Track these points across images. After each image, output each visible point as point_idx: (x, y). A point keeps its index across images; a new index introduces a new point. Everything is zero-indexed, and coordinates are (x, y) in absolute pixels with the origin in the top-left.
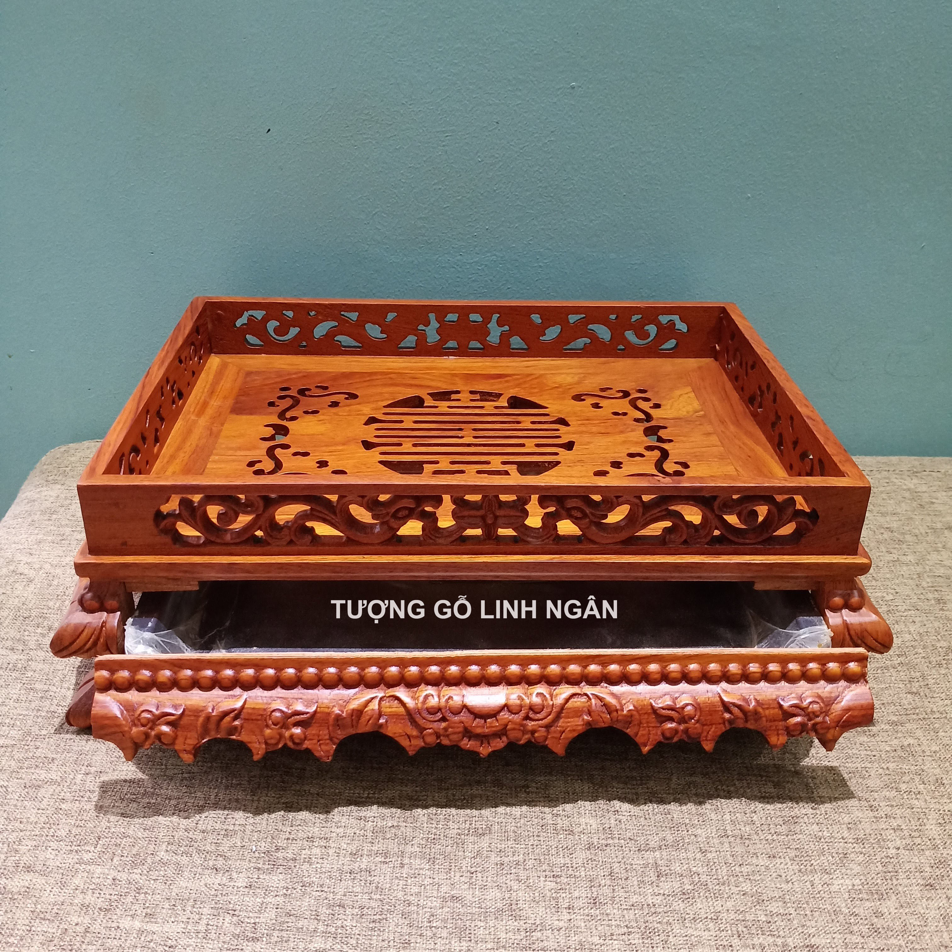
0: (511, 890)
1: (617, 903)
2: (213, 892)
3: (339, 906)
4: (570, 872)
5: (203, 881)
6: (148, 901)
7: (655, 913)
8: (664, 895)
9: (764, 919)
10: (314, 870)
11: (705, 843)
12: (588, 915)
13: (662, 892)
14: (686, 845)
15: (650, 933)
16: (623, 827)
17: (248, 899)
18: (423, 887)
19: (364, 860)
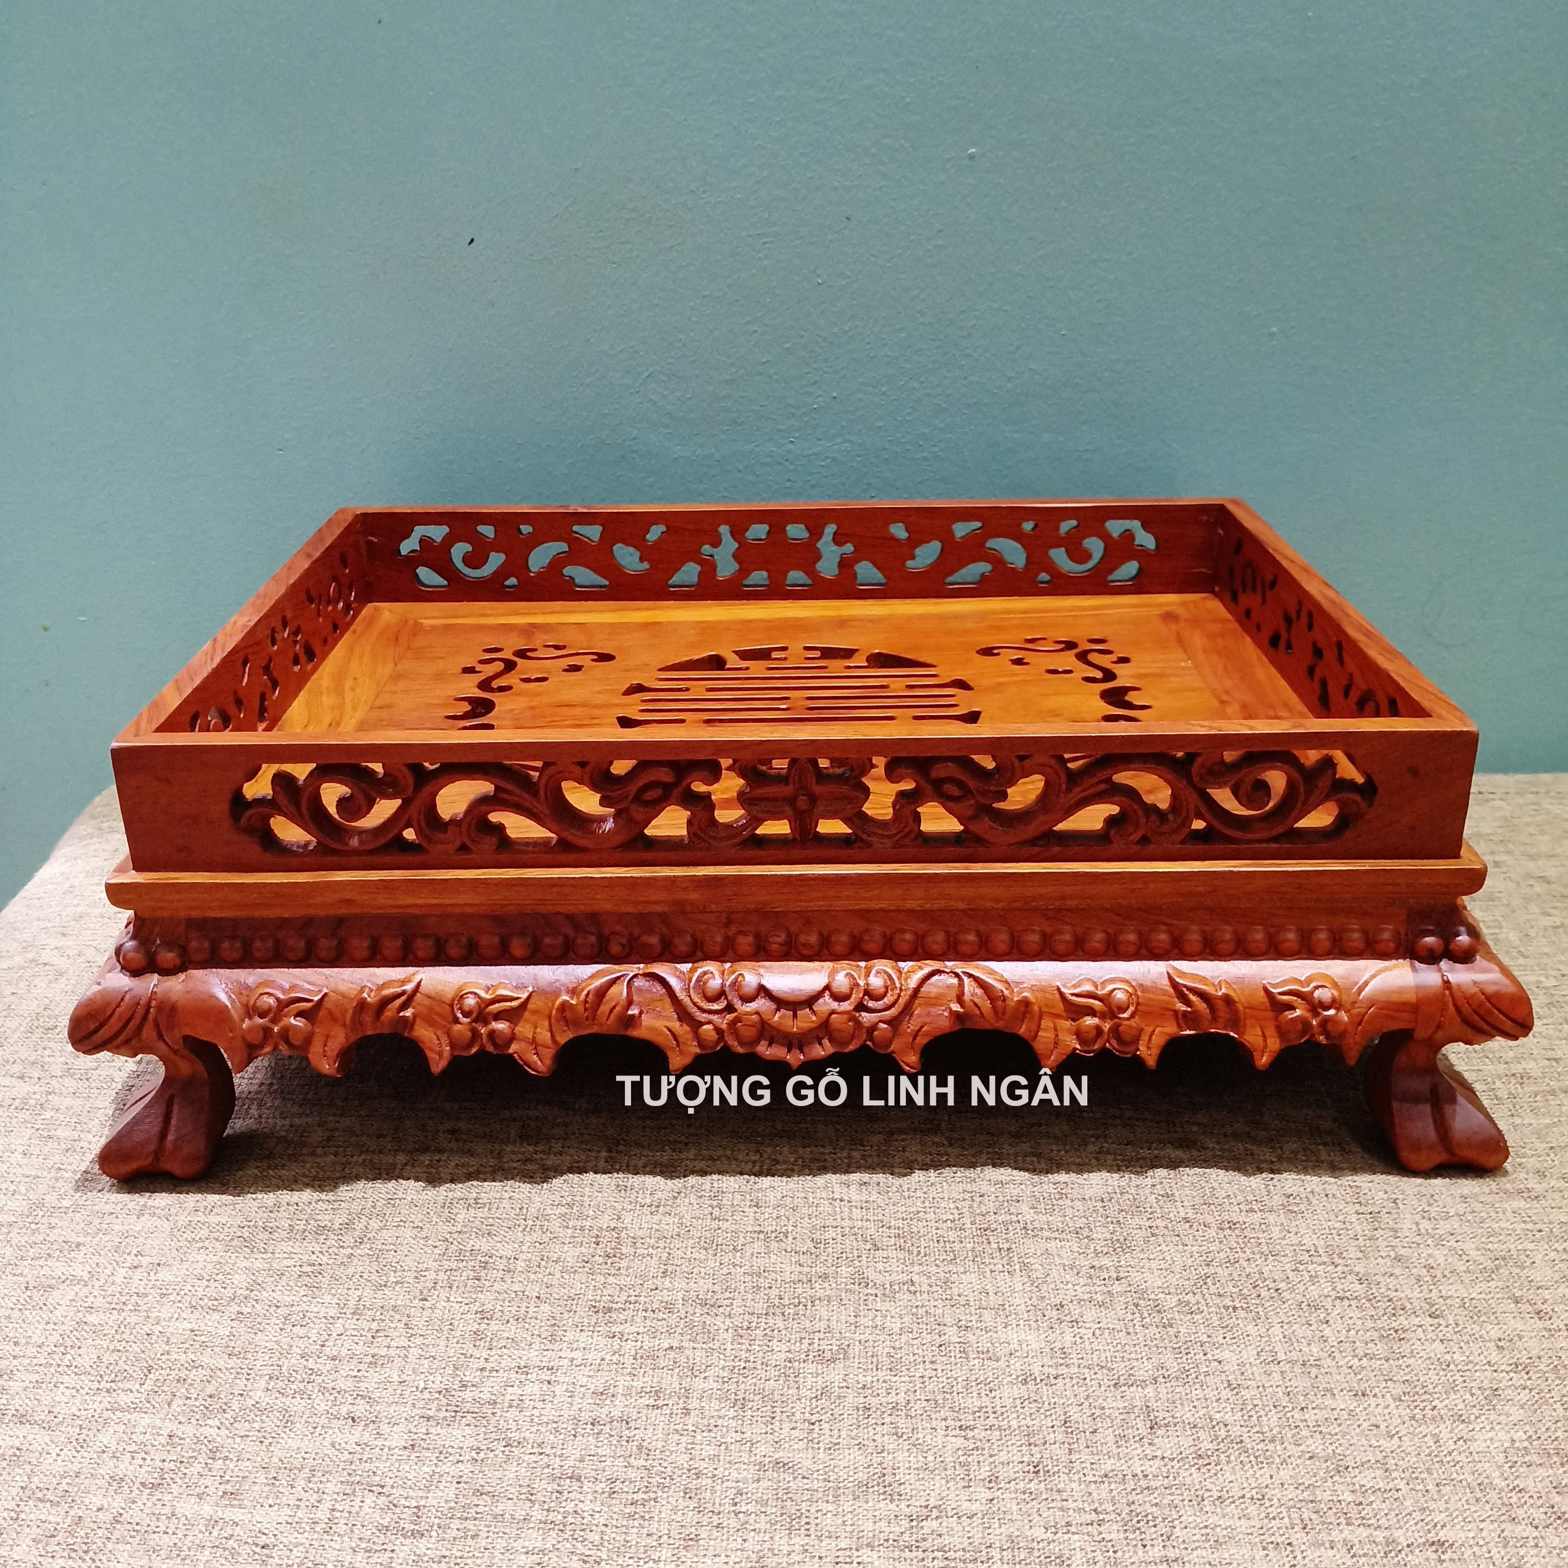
0: (883, 1451)
1: (1079, 1472)
2: (347, 1455)
3: (571, 1478)
4: (991, 1421)
5: (328, 1439)
6: (229, 1472)
7: (1148, 1488)
8: (1163, 1458)
9: (1350, 1499)
10: (528, 1419)
11: (1237, 1373)
12: (1024, 1493)
13: (1159, 1453)
14: (1201, 1377)
15: (1138, 1522)
16: (1088, 1347)
17: (407, 1468)
18: (723, 1446)
19: (617, 1402)
